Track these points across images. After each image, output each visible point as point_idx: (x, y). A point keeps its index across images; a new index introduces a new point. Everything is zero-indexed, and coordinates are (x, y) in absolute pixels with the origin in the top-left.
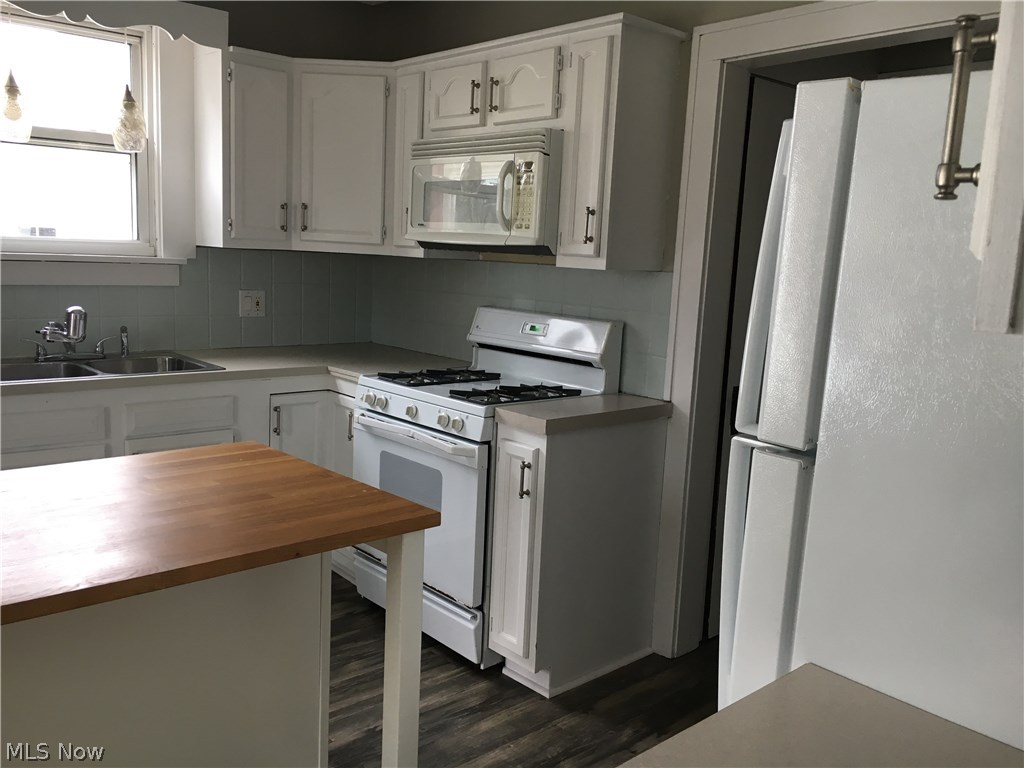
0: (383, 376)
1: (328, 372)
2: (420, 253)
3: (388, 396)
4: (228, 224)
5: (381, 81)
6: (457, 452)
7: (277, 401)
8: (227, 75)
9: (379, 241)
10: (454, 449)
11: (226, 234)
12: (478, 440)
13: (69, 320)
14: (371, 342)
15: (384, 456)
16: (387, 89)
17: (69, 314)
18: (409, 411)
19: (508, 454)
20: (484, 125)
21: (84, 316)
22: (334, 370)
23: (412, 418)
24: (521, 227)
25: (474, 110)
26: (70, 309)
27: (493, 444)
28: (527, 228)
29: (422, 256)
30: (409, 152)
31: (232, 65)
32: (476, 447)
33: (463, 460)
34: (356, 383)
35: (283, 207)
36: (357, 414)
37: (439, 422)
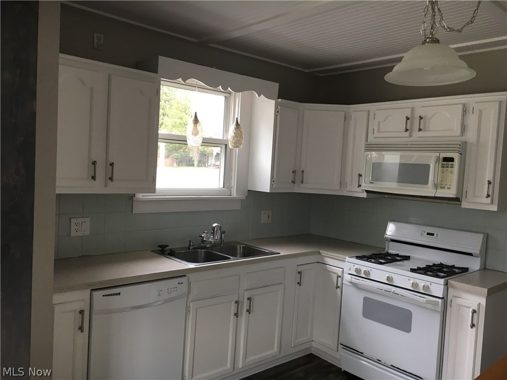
0: (358, 258)
1: (319, 253)
2: (364, 195)
3: (369, 269)
4: (272, 181)
5: (343, 113)
6: (428, 302)
7: (300, 269)
8: (277, 112)
9: (338, 189)
10: (427, 301)
11: (271, 185)
12: (441, 297)
13: (214, 230)
14: (310, 233)
15: (366, 299)
16: (345, 118)
17: (214, 228)
18: (388, 278)
19: (458, 304)
20: (411, 137)
21: (220, 228)
22: (324, 252)
23: (390, 282)
24: (444, 188)
25: (407, 130)
26: (214, 225)
27: (445, 298)
28: (449, 188)
29: (366, 197)
30: (363, 148)
31: (279, 107)
32: (440, 300)
33: (430, 306)
34: (345, 261)
35: (293, 172)
36: (347, 277)
37: (412, 286)
